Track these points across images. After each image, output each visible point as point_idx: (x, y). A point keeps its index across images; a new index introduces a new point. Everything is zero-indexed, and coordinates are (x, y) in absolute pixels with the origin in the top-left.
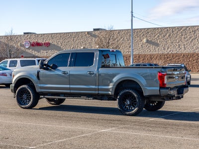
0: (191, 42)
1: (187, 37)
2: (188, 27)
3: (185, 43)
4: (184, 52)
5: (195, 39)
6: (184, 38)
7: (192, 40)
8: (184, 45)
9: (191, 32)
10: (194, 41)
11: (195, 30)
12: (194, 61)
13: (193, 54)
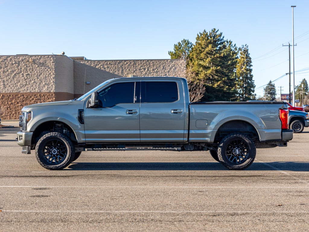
0: (13, 78)
1: (8, 71)
2: (9, 56)
3: (5, 79)
4: (4, 92)
5: (18, 74)
6: (4, 72)
7: (15, 75)
8: (4, 81)
9: (13, 64)
10: (17, 76)
11: (19, 62)
12: (18, 103)
13: (17, 94)
